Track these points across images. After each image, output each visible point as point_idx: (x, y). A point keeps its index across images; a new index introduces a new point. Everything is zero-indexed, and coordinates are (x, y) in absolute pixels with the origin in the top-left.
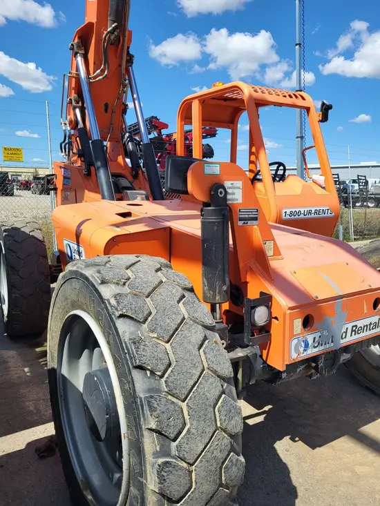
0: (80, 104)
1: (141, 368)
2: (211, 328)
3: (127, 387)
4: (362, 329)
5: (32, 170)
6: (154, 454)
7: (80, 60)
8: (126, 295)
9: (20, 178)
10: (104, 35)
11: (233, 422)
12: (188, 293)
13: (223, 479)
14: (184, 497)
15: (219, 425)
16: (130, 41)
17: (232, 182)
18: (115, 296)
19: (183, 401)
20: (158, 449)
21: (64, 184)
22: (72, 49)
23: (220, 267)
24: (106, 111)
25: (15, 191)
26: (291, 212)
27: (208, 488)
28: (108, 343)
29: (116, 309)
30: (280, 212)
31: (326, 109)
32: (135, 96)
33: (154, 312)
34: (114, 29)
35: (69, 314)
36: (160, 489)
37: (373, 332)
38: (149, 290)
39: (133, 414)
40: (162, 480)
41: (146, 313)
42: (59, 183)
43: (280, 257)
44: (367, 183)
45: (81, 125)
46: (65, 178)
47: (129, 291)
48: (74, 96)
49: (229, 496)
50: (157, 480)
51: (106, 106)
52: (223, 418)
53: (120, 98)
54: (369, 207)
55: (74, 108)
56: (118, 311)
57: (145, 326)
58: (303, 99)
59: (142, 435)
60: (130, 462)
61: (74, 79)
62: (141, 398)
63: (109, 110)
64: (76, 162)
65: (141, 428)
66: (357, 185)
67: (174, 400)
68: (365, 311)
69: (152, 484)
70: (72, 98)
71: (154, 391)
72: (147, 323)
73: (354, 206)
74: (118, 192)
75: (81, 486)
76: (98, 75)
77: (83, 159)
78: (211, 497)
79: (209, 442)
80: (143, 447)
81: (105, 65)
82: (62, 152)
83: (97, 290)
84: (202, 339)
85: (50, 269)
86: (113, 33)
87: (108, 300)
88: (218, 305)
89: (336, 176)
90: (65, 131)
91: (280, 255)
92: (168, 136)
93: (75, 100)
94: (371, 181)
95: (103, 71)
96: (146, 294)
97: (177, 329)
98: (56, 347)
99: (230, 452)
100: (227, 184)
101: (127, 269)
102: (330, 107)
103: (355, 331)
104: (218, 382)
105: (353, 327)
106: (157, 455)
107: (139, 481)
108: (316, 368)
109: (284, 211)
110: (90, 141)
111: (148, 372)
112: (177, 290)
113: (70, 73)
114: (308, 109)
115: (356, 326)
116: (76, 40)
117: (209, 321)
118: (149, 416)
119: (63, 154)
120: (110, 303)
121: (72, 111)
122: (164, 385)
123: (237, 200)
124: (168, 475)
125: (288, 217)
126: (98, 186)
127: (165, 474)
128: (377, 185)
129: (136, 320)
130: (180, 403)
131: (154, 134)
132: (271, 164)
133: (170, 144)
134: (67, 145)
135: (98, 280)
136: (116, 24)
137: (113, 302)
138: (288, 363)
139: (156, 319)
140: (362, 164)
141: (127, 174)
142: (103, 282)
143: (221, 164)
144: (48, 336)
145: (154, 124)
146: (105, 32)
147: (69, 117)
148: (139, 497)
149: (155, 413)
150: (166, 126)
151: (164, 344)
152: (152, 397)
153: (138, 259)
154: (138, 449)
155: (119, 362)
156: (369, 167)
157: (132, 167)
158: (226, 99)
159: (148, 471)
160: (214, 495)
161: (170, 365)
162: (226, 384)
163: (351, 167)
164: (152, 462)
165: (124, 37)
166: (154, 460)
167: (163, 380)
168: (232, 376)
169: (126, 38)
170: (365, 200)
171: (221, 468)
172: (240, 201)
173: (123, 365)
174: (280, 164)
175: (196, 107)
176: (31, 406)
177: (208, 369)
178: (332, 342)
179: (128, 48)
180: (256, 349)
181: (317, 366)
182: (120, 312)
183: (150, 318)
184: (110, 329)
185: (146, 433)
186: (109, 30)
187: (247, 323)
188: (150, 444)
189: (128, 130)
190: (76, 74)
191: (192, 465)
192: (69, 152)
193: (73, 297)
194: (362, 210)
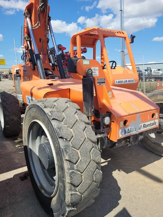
0: (29, 39)
1: (61, 138)
2: (88, 124)
3: (57, 145)
4: (147, 126)
5: (9, 70)
6: (68, 169)
7: (28, 19)
8: (55, 111)
9: (3, 73)
10: (38, 8)
11: (97, 158)
12: (79, 111)
13: (94, 179)
14: (80, 185)
15: (92, 159)
16: (49, 11)
17: (94, 68)
18: (50, 112)
19: (78, 150)
20: (70, 167)
21: (24, 74)
22: (24, 15)
23: (90, 102)
24: (40, 42)
25: (2, 79)
26: (119, 81)
27: (89, 182)
28: (48, 130)
29: (51, 117)
30: (114, 81)
31: (133, 38)
32: (52, 34)
33: (65, 117)
34: (42, 5)
35: (32, 122)
36: (71, 181)
37: (151, 127)
38: (63, 110)
39: (60, 155)
40: (71, 178)
41: (63, 118)
42: (21, 73)
43: (114, 98)
44: (151, 71)
45: (30, 48)
46: (24, 71)
47: (55, 110)
48: (26, 35)
49: (97, 186)
50: (70, 178)
51: (40, 39)
52: (94, 156)
53: (46, 36)
54: (152, 81)
55: (27, 41)
56: (52, 117)
57: (62, 123)
58: (123, 33)
59: (63, 162)
60: (59, 174)
61: (26, 29)
62: (62, 149)
63: (41, 41)
64: (28, 64)
65: (63, 160)
66: (147, 72)
67: (75, 149)
68: (149, 118)
69: (67, 180)
70: (26, 36)
71: (67, 147)
72: (63, 121)
73: (146, 81)
74: (47, 76)
75: (40, 188)
76: (36, 26)
77: (31, 62)
78: (90, 185)
79: (89, 164)
80: (64, 167)
81: (39, 21)
82: (22, 60)
83: (43, 110)
84: (84, 127)
85: (21, 108)
86: (42, 7)
87: (48, 114)
88: (90, 117)
89: (138, 68)
90: (23, 51)
91: (114, 97)
92: (66, 53)
93: (27, 37)
94: (153, 70)
95: (38, 24)
96: (62, 111)
97: (75, 124)
98: (27, 136)
99: (96, 169)
100: (92, 68)
101: (54, 102)
102: (134, 37)
103: (144, 126)
104: (91, 143)
105: (144, 125)
106: (69, 169)
107: (63, 180)
108: (129, 142)
109: (116, 81)
110: (34, 55)
111: (65, 139)
112: (74, 109)
113: (24, 25)
114: (125, 38)
115: (145, 124)
116: (26, 11)
117: (87, 121)
118: (66, 155)
119: (23, 61)
120: (48, 115)
121: (26, 42)
122: (71, 144)
123: (97, 75)
124: (74, 176)
125: (117, 83)
126: (38, 74)
127: (72, 176)
128: (156, 71)
129: (59, 120)
130: (77, 150)
131: (60, 52)
132: (110, 62)
133: (67, 56)
134: (24, 57)
135: (43, 106)
136: (43, 3)
137: (50, 114)
138: (118, 139)
139: (67, 120)
140: (149, 63)
141: (50, 68)
142: (45, 107)
143: (90, 60)
144: (23, 132)
145: (60, 48)
146: (38, 7)
147: (24, 45)
148: (63, 186)
149: (68, 154)
150: (65, 49)
151: (70, 129)
152: (66, 148)
153: (58, 99)
154: (62, 168)
155: (53, 137)
156: (152, 64)
157: (52, 66)
158: (91, 35)
159: (66, 175)
160: (91, 184)
161: (72, 137)
162: (94, 144)
163: (144, 64)
164: (67, 172)
165: (47, 9)
166: (68, 171)
167: (70, 142)
168: (97, 141)
169: (47, 10)
170: (150, 78)
171: (93, 174)
172: (98, 75)
173: (55, 138)
174: (114, 62)
175: (78, 39)
176: (17, 161)
177: (87, 138)
178: (136, 131)
179: (48, 14)
180: (105, 135)
181: (130, 140)
182: (53, 118)
183: (64, 120)
184: (49, 124)
185: (65, 161)
186: (40, 6)
187: (101, 124)
188: (66, 165)
189: (50, 50)
190: (27, 26)
191: (82, 173)
192: (25, 60)
193: (33, 115)
194: (149, 83)
